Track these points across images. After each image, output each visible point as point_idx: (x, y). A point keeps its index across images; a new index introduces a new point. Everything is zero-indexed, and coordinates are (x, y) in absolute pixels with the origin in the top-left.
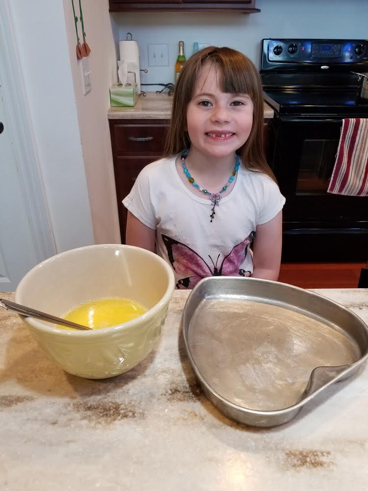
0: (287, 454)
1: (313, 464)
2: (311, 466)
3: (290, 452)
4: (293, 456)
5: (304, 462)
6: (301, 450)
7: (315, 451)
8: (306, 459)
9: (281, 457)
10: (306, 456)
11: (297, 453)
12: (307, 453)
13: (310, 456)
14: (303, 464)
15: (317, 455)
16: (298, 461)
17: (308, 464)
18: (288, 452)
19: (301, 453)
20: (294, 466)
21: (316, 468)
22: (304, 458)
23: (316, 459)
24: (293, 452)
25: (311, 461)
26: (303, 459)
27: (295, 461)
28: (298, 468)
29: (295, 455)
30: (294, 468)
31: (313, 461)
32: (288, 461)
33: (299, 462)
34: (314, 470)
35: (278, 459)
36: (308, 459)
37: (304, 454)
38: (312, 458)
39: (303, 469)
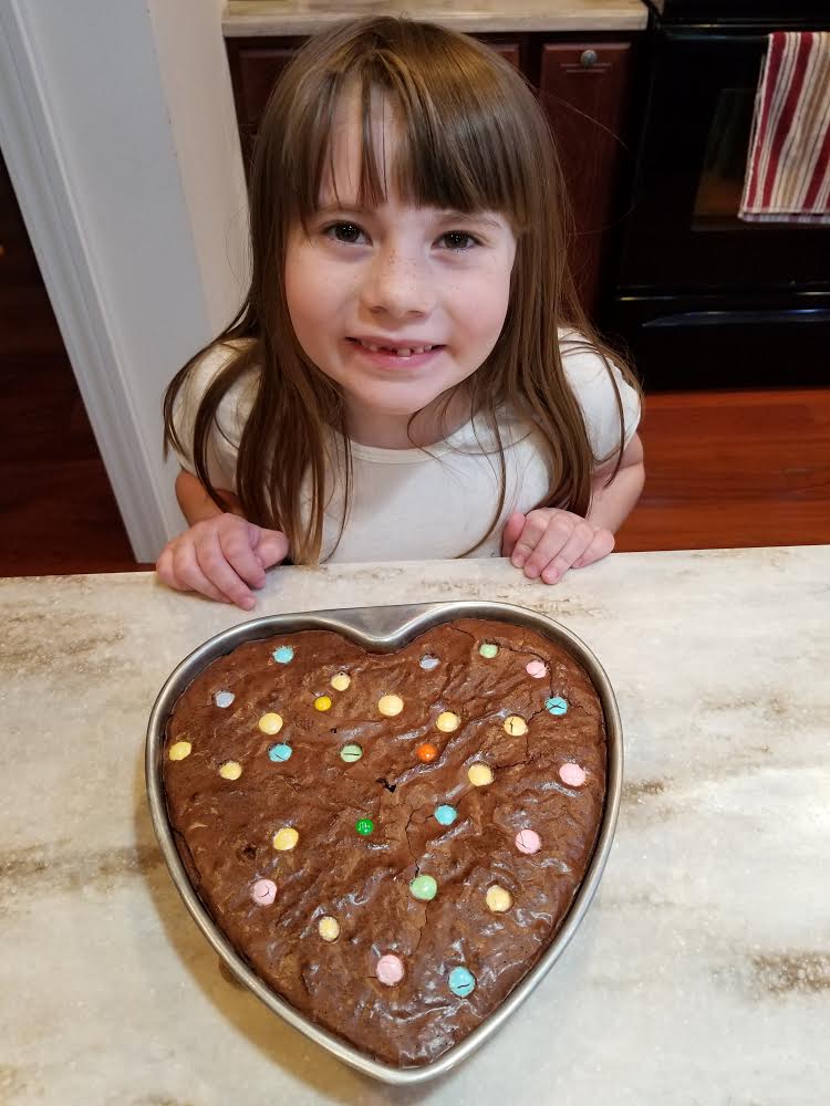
0: (757, 963)
1: (811, 983)
2: (809, 989)
3: (762, 957)
4: (768, 969)
5: (792, 981)
6: (784, 951)
7: (815, 954)
8: (797, 973)
9: (744, 972)
10: (797, 967)
11: (778, 959)
12: (798, 960)
13: (804, 965)
14: (792, 985)
15: (819, 963)
16: (780, 977)
17: (802, 985)
18: (758, 959)
19: (786, 961)
20: (773, 989)
21: (820, 992)
22: (793, 970)
23: (817, 971)
24: (768, 957)
25: (807, 977)
26: (792, 974)
27: (774, 978)
28: (782, 996)
29: (772, 965)
30: (773, 994)
31: (812, 978)
32: (760, 980)
33: (783, 981)
34: (815, 997)
35: (738, 974)
36: (801, 974)
37: (793, 961)
38: (809, 970)
39: (793, 996)
